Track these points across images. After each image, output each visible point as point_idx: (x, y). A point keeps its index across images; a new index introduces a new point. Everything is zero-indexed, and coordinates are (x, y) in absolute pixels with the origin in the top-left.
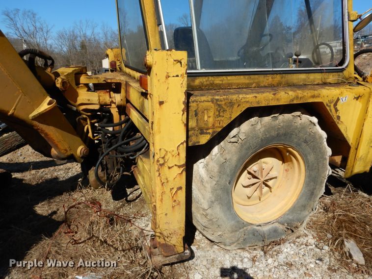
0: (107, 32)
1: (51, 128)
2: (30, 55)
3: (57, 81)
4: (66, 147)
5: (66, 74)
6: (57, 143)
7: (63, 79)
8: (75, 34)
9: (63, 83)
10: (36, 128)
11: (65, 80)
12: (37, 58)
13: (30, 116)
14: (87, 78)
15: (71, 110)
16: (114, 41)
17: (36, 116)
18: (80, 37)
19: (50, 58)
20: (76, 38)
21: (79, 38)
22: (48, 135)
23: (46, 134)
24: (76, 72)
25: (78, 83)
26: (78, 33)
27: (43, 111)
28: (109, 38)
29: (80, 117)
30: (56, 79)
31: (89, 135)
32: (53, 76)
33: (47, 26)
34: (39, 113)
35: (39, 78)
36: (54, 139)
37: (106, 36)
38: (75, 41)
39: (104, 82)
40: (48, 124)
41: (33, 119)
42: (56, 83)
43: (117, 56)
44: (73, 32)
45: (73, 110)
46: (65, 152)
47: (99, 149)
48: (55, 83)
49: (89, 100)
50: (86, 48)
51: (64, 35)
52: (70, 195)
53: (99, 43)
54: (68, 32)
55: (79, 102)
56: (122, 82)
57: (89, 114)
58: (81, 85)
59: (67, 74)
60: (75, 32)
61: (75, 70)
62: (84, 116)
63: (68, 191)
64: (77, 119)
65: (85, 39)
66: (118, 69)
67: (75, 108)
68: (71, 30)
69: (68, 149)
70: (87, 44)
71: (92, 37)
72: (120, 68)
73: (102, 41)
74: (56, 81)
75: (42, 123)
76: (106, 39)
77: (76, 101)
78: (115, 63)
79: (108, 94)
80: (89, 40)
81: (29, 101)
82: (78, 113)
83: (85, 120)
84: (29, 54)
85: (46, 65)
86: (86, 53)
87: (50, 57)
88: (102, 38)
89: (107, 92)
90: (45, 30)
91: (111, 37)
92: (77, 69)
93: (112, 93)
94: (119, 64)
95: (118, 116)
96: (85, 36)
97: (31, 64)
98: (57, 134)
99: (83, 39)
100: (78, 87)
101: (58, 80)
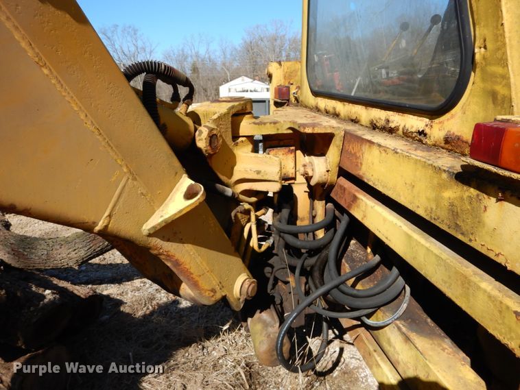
0: (225, 48)
1: (189, 247)
2: (145, 78)
3: (200, 135)
4: (215, 283)
5: (215, 117)
6: (197, 278)
7: (211, 130)
8: (185, 53)
9: (212, 138)
10: (155, 252)
11: (215, 132)
12: (159, 83)
13: (144, 227)
14: (255, 123)
15: (222, 195)
16: (235, 60)
17: (159, 227)
18: (191, 56)
19: (187, 83)
20: (186, 58)
21: (190, 58)
22: (180, 265)
23: (177, 263)
24: (234, 111)
25: (235, 137)
26: (189, 52)
27: (176, 214)
28: (229, 56)
29: (239, 209)
30: (196, 130)
31: (251, 244)
32: (189, 122)
33: (151, 45)
34: (165, 221)
35: (163, 129)
36: (192, 271)
37: (224, 54)
38: (185, 63)
39: (290, 132)
40: (182, 241)
41: (150, 235)
42: (197, 138)
43: (290, 75)
44: (183, 51)
45: (227, 197)
46: (212, 294)
47: (268, 269)
48: (194, 139)
49: (258, 172)
50: (198, 71)
51: (172, 55)
52: (203, 348)
53: (214, 64)
54: (176, 51)
55: (237, 175)
56: (336, 133)
57: (254, 199)
58: (241, 139)
59: (219, 117)
60: (185, 50)
61: (233, 107)
62: (247, 206)
63: (201, 341)
64: (233, 214)
65: (198, 60)
66: (293, 99)
67: (229, 192)
68: (180, 48)
69: (217, 288)
70: (199, 66)
71: (207, 56)
72: (296, 99)
73: (219, 61)
74: (197, 133)
75: (168, 240)
76: (225, 58)
77: (231, 175)
78: (288, 88)
79: (293, 155)
80: (203, 60)
81: (144, 192)
82: (235, 201)
83: (247, 212)
84: (144, 74)
85: (176, 98)
86: (198, 77)
87: (187, 79)
88: (219, 57)
89: (291, 152)
90: (148, 50)
91: (231, 55)
92: (236, 104)
93: (299, 153)
94: (295, 91)
95: (308, 201)
96: (197, 55)
97: (148, 97)
98: (199, 260)
99: (195, 59)
100: (237, 144)
101: (201, 132)
